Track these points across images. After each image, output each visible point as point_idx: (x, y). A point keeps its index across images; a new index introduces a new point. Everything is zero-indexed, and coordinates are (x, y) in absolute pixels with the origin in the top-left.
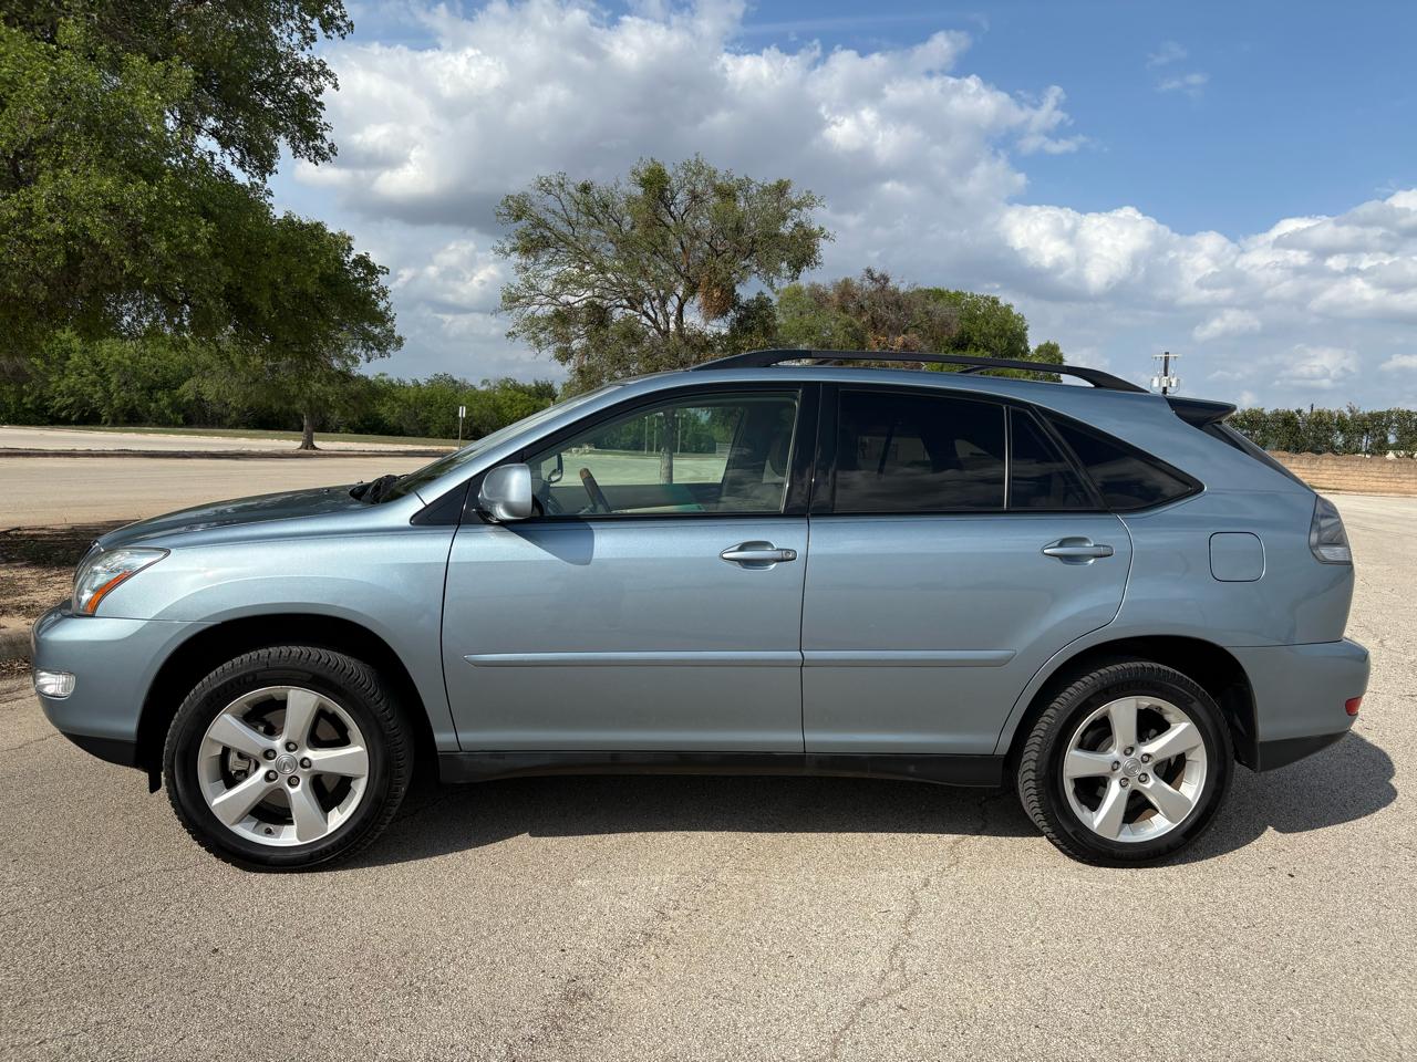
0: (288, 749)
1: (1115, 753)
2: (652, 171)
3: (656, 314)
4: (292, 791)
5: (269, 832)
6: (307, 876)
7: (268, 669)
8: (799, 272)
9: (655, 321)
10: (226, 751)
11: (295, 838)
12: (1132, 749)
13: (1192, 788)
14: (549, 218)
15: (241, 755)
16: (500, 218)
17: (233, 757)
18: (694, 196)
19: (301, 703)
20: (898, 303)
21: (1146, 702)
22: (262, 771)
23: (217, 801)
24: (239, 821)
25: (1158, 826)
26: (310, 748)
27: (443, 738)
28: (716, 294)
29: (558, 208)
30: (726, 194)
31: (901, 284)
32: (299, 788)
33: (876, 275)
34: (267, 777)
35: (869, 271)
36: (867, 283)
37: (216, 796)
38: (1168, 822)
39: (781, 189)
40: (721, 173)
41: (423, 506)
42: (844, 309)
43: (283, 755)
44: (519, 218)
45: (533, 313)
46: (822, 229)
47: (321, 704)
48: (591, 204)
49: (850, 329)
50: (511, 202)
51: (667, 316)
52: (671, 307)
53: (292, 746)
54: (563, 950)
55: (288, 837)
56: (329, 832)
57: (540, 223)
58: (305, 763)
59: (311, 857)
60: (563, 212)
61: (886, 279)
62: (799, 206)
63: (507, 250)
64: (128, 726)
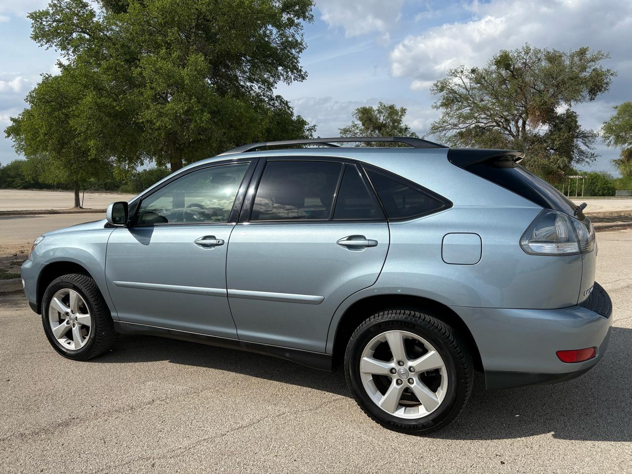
1: (393, 363)
4: (74, 329)
5: (69, 343)
8: (595, 96)
9: (510, 131)
10: (59, 313)
11: (74, 347)
12: (403, 362)
14: (457, 88)
16: (433, 92)
19: (73, 295)
21: (408, 335)
22: (66, 320)
23: (54, 329)
24: (60, 338)
26: (78, 313)
27: (113, 314)
28: (538, 113)
29: (461, 83)
30: (553, 58)
34: (68, 323)
37: (55, 327)
38: (426, 410)
39: (582, 53)
44: (442, 90)
46: (609, 71)
47: (78, 297)
50: (439, 84)
51: (517, 127)
52: (520, 123)
53: (73, 312)
54: (93, 407)
56: (81, 347)
57: (453, 91)
58: (77, 319)
59: (77, 355)
60: (463, 84)
62: (593, 60)
63: (438, 106)
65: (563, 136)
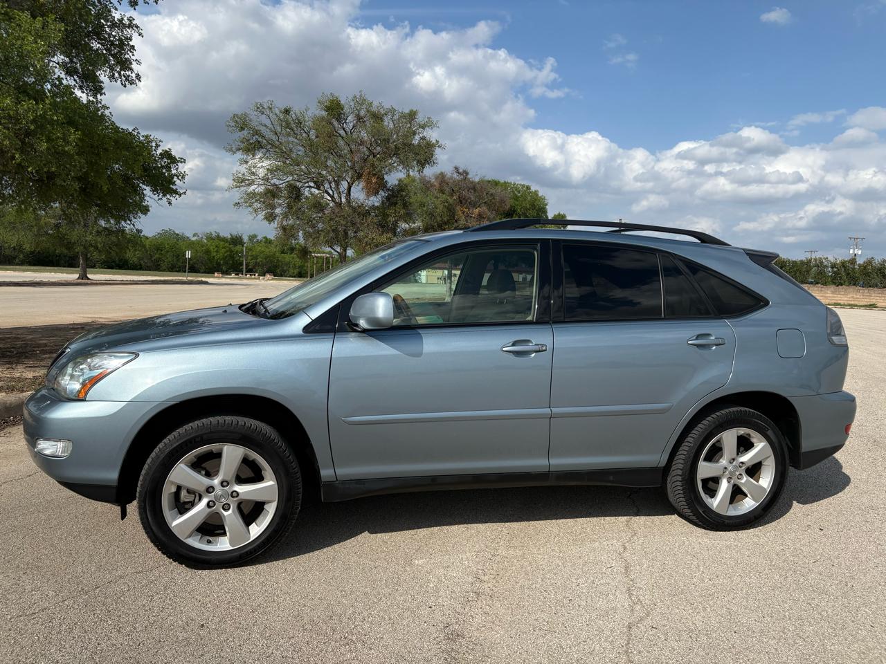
0: (223, 486)
1: (724, 462)
2: (332, 102)
3: (333, 192)
4: (225, 513)
5: (209, 542)
6: (237, 570)
7: (211, 432)
8: (424, 168)
9: (332, 197)
10: (179, 488)
11: (229, 545)
12: (734, 459)
13: (766, 480)
14: (263, 129)
15: (189, 491)
16: (230, 129)
17: (183, 493)
18: (359, 118)
19: (232, 454)
20: (474, 187)
21: (742, 431)
22: (205, 501)
23: (175, 523)
24: (190, 536)
25: (748, 504)
26: (237, 484)
27: (326, 473)
28: (374, 180)
29: (268, 123)
30: (378, 117)
31: (475, 176)
32: (230, 511)
33: (461, 171)
34: (208, 505)
35: (456, 168)
36: (455, 175)
37: (174, 519)
38: (754, 502)
39: (412, 115)
40: (376, 104)
41: (311, 320)
42: (442, 192)
43: (219, 490)
44: (242, 129)
45: (254, 190)
46: (437, 142)
47: (246, 454)
48: (289, 121)
49: (446, 204)
50: (236, 119)
51: (340, 193)
52: (343, 188)
53: (225, 484)
54: (430, 607)
55: (223, 545)
56: (251, 540)
57: (257, 133)
58: (234, 494)
59: (241, 557)
60: (271, 126)
61: (467, 174)
62: (423, 127)
63: (234, 149)
64: (112, 475)
65: (399, 212)
